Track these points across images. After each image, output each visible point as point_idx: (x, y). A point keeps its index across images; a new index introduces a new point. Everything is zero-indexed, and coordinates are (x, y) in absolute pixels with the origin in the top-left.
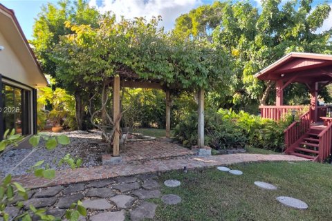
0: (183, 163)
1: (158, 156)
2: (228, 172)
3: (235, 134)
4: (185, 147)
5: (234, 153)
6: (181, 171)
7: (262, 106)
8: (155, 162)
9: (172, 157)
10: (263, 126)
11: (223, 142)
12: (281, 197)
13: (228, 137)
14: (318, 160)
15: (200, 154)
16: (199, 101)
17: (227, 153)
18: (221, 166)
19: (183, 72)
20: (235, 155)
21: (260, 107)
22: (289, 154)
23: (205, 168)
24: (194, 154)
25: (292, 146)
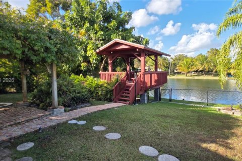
0: (38, 124)
1: (12, 123)
2: (76, 124)
3: (83, 94)
4: (41, 109)
5: (82, 107)
6: (37, 132)
7: (100, 72)
8: (9, 129)
9: (28, 121)
10: (101, 86)
11: (74, 100)
12: (108, 134)
13: (77, 97)
14: (129, 104)
15: (55, 113)
16: (52, 72)
17: (77, 109)
18: (71, 120)
19: (32, 49)
20: (82, 109)
21: (99, 73)
22: (116, 102)
23: (58, 125)
24: (50, 114)
25: (117, 97)
